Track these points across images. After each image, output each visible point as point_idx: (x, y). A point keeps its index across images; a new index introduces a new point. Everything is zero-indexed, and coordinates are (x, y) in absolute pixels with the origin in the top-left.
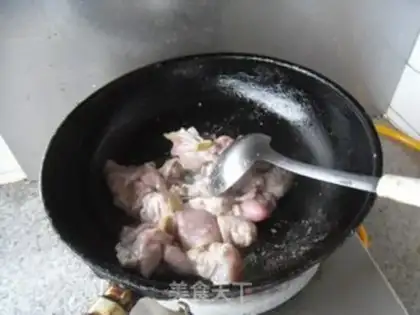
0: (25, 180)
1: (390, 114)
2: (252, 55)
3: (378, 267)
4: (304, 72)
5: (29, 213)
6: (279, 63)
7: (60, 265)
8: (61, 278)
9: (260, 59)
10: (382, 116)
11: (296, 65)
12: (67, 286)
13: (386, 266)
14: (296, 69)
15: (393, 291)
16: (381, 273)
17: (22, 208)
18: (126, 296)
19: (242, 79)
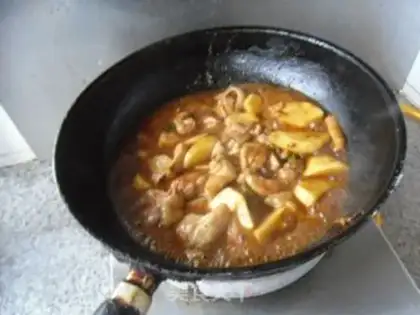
0: (35, 160)
1: (406, 90)
4: (321, 44)
5: (40, 193)
6: (294, 36)
7: (72, 244)
8: (73, 258)
9: (273, 32)
11: (312, 37)
12: (79, 265)
13: (399, 245)
15: (406, 271)
16: (394, 252)
17: (34, 188)
18: (147, 279)
19: (255, 53)
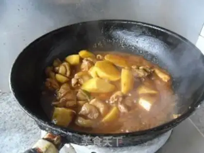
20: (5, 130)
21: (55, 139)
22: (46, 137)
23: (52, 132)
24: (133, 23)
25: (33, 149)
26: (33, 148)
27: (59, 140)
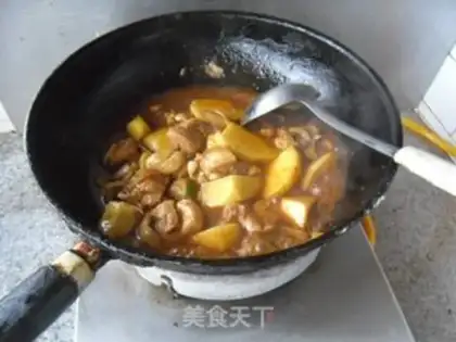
0: (13, 132)
1: (421, 109)
2: (283, 21)
3: (382, 270)
4: (338, 48)
5: (15, 168)
6: (312, 34)
10: (413, 110)
12: (48, 250)
13: (390, 269)
14: (330, 43)
17: (7, 162)
18: (95, 253)
19: (268, 45)
20: (22, 209)
21: (90, 254)
22: (76, 248)
23: (87, 241)
24: (286, 25)
25: (53, 267)
26: (53, 263)
27: (97, 256)
